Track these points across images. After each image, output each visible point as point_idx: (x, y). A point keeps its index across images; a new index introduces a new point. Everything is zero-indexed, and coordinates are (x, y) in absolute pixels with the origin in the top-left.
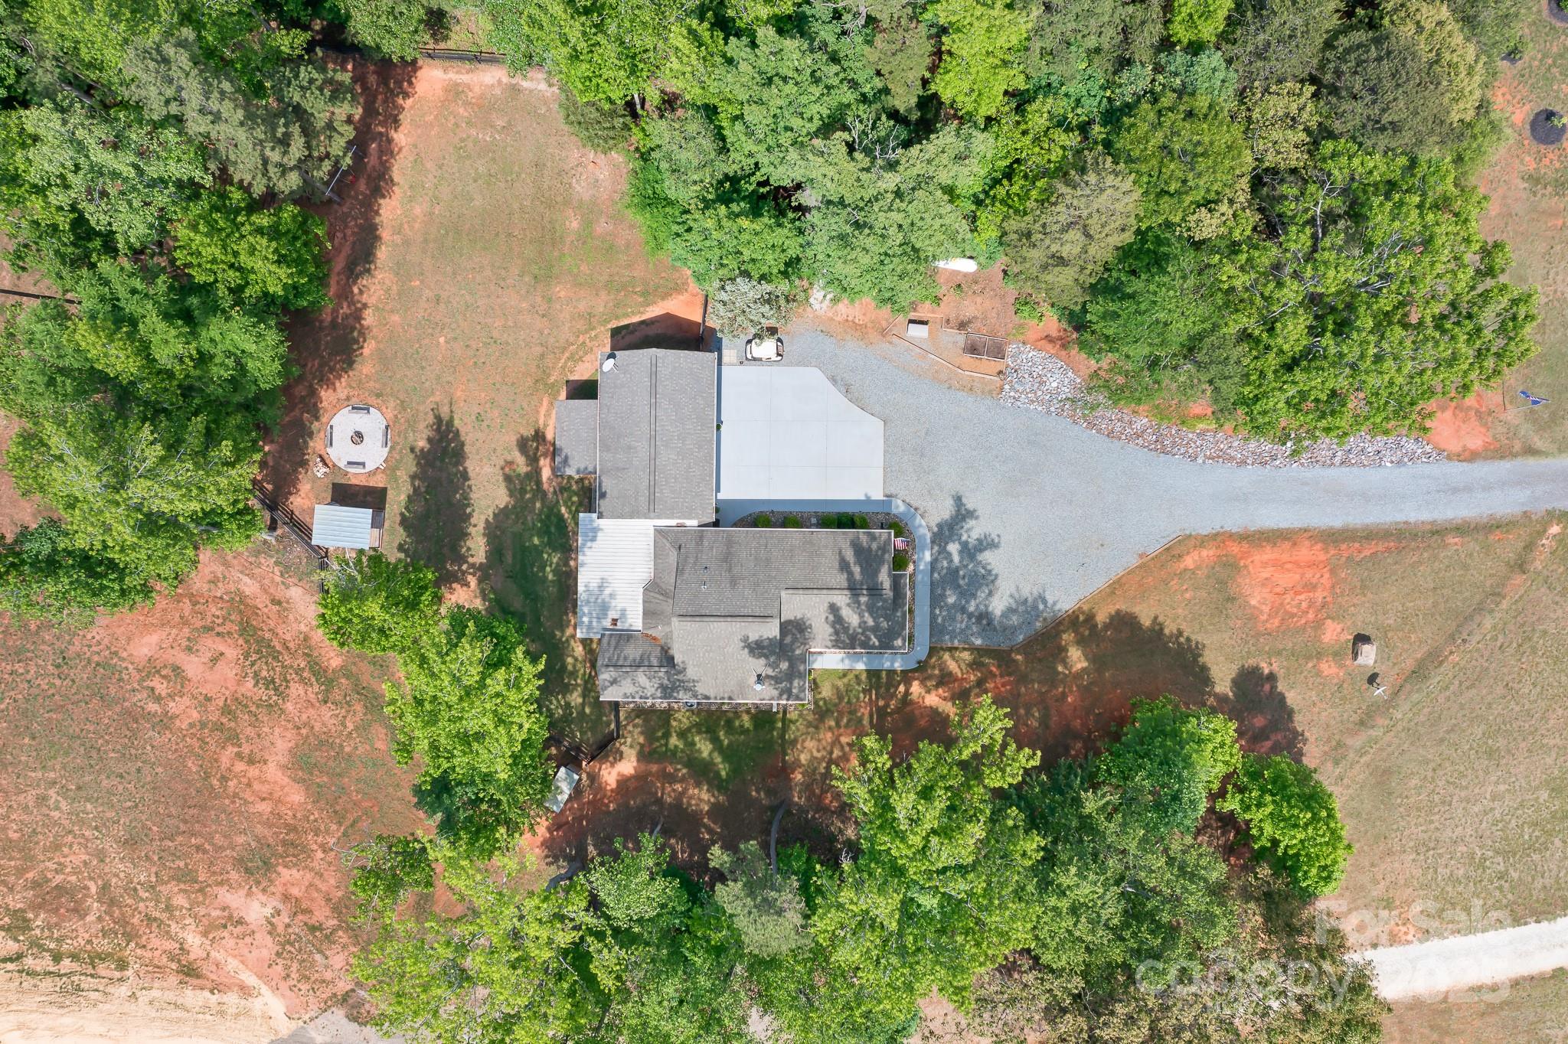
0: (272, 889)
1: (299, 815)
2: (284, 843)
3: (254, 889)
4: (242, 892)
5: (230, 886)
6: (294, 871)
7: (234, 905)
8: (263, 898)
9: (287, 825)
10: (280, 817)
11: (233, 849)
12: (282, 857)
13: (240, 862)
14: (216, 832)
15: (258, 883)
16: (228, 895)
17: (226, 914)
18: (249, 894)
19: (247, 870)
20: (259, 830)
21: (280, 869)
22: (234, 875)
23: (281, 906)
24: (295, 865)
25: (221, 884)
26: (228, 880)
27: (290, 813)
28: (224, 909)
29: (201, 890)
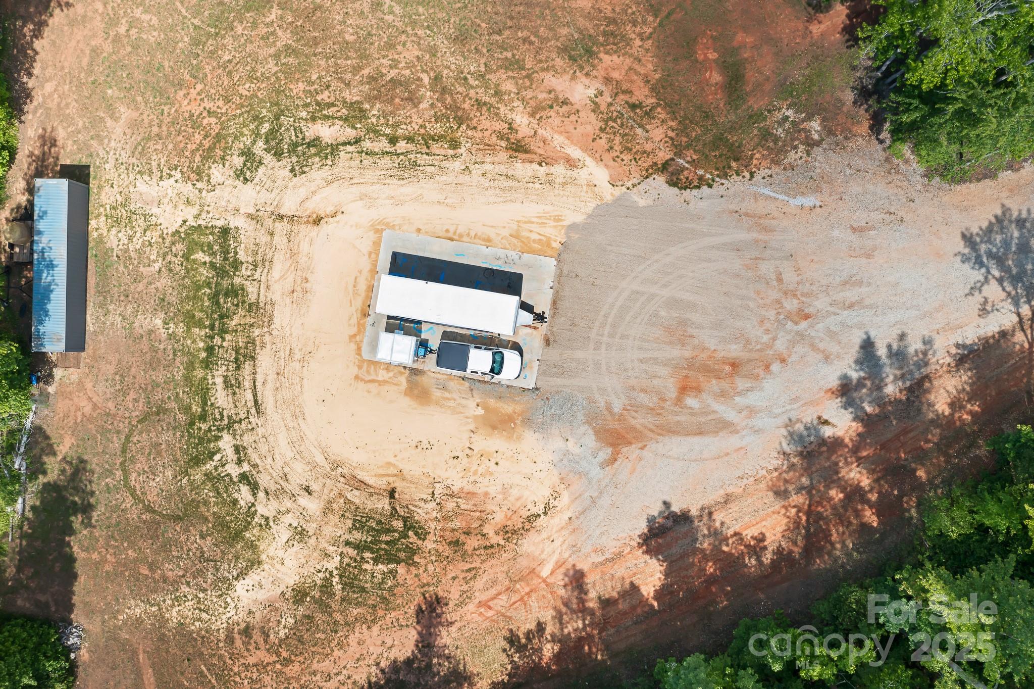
0: (595, 73)
1: (617, 9)
2: (605, 34)
3: (578, 73)
4: (567, 77)
5: (556, 72)
6: (615, 57)
7: (559, 88)
8: (586, 81)
9: (606, 18)
10: (601, 11)
11: (557, 40)
12: (602, 45)
13: (564, 50)
14: (541, 26)
15: (581, 68)
16: (553, 79)
17: (552, 96)
18: (574, 78)
19: (571, 58)
20: (582, 22)
21: (602, 55)
22: (559, 62)
23: (603, 88)
24: (615, 52)
25: (547, 69)
26: (553, 66)
27: (609, 8)
28: (550, 92)
29: (528, 76)
